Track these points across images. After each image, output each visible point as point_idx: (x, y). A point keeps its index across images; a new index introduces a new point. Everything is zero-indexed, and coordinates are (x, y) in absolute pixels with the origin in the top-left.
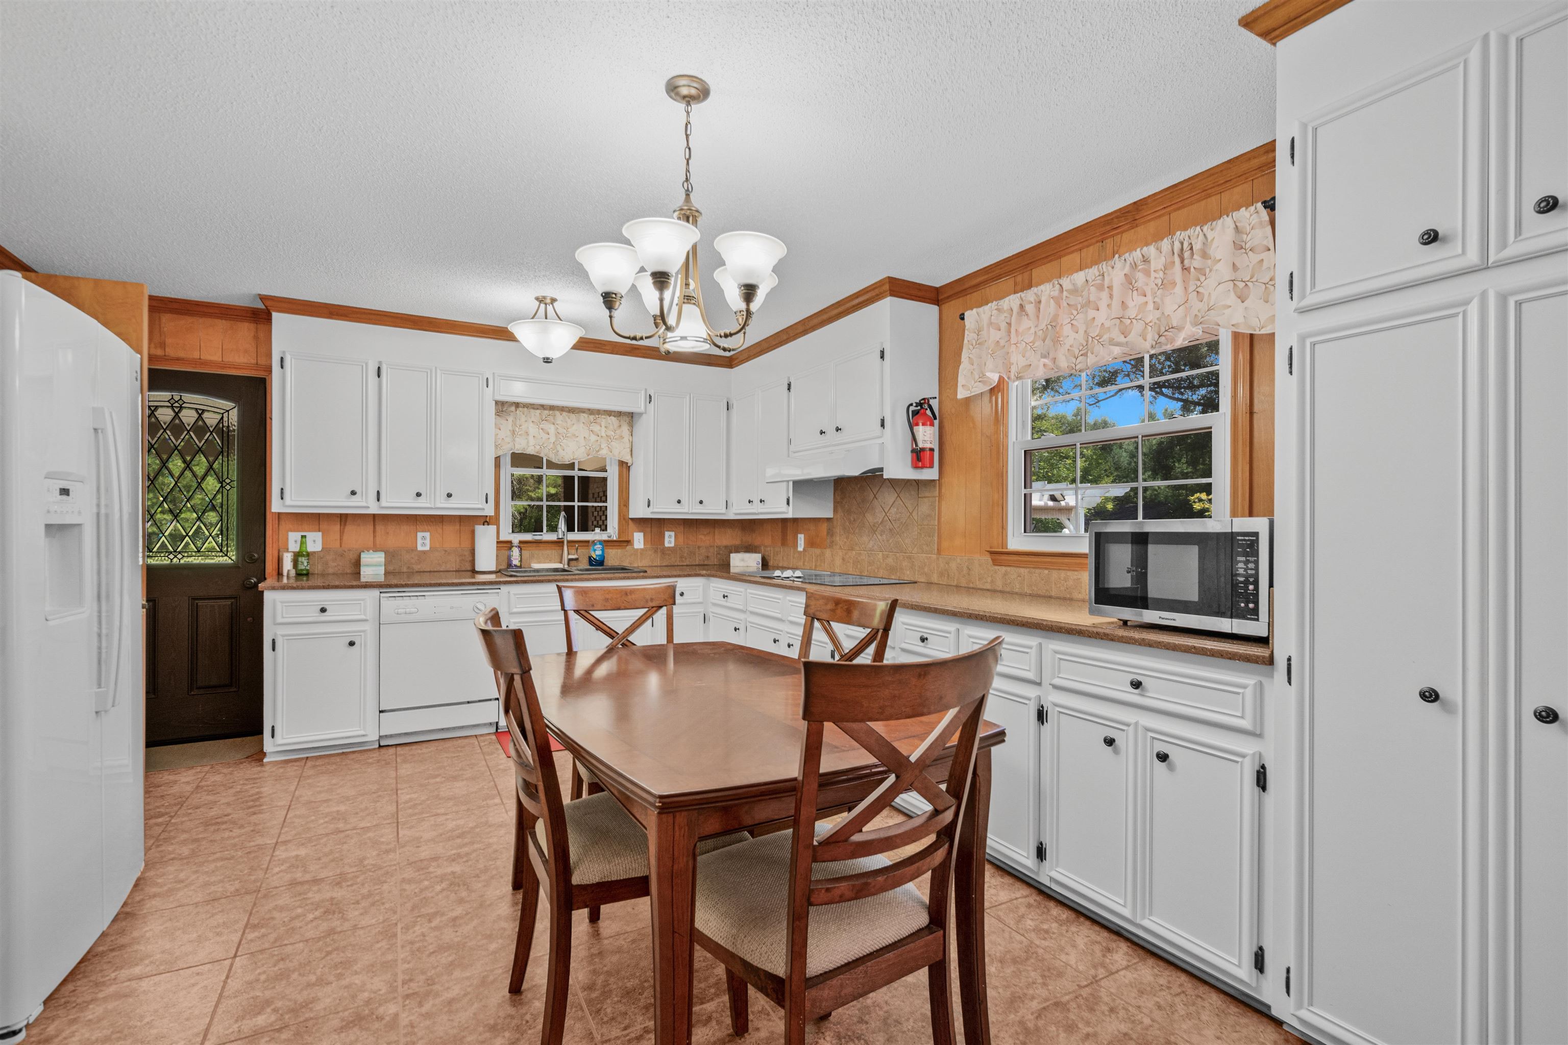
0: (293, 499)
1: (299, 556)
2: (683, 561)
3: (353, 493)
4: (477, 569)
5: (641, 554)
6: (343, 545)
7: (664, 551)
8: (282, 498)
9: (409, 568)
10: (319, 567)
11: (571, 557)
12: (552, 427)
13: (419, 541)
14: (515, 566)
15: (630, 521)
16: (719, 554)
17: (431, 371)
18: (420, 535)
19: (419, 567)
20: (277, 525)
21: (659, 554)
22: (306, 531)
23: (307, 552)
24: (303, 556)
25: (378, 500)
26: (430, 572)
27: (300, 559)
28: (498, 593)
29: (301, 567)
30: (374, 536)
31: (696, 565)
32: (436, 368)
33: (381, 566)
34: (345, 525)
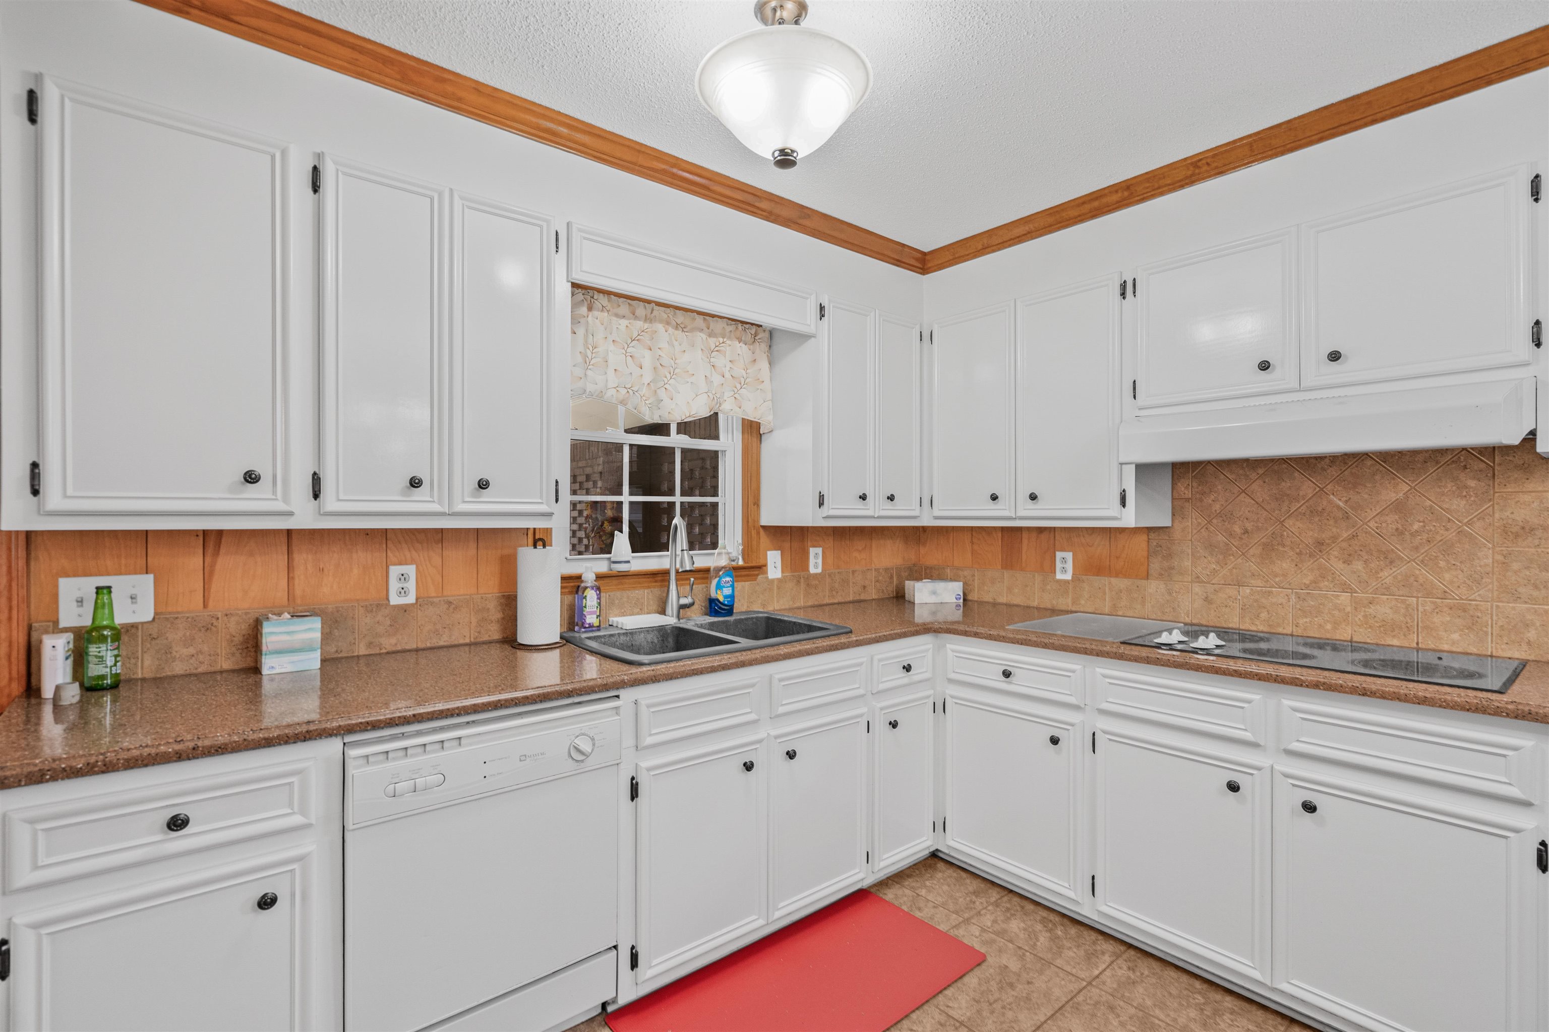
0: (70, 492)
1: (90, 641)
2: (833, 596)
3: (251, 478)
4: (521, 640)
5: (779, 588)
6: (211, 604)
7: (810, 582)
8: (35, 492)
9: (370, 645)
10: (147, 663)
11: (684, 601)
12: (647, 353)
13: (394, 585)
14: (591, 626)
15: (762, 531)
16: (877, 581)
17: (440, 195)
18: (395, 571)
19: (393, 641)
20: (22, 563)
21: (803, 585)
22: (108, 574)
23: (112, 628)
24: (103, 639)
25: (316, 496)
26: (417, 650)
27: (93, 649)
28: (617, 708)
29: (94, 670)
30: (290, 579)
31: (850, 602)
32: (451, 190)
33: (312, 649)
34: (217, 552)
